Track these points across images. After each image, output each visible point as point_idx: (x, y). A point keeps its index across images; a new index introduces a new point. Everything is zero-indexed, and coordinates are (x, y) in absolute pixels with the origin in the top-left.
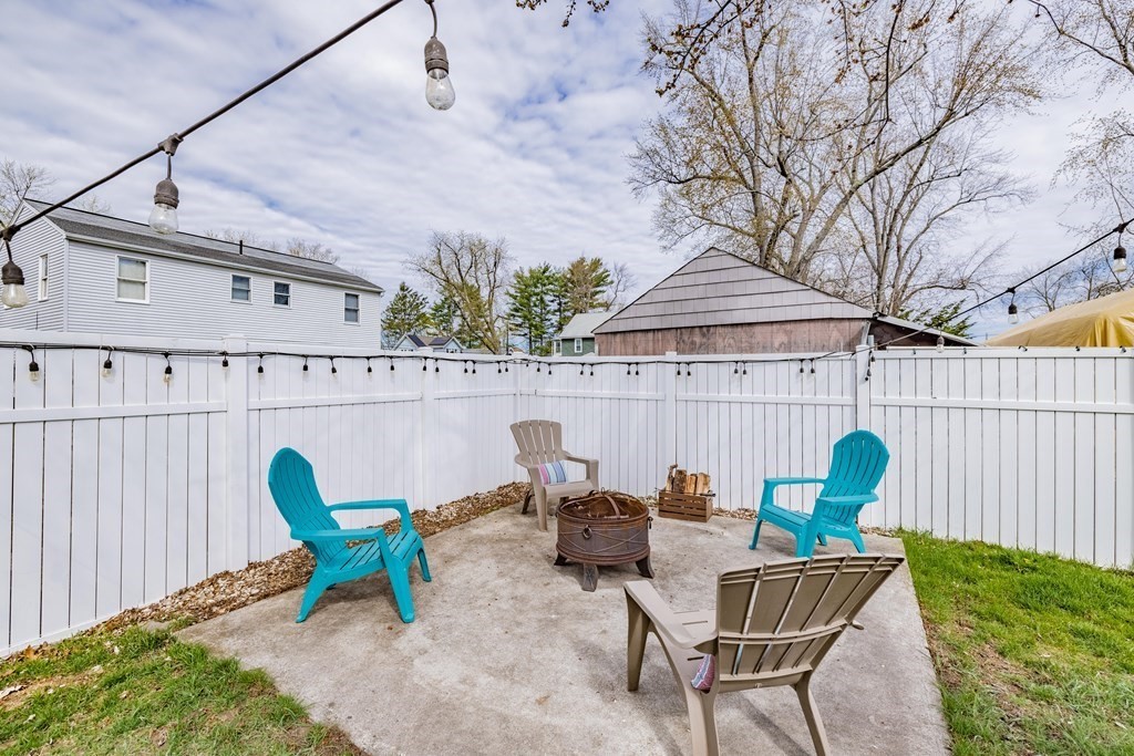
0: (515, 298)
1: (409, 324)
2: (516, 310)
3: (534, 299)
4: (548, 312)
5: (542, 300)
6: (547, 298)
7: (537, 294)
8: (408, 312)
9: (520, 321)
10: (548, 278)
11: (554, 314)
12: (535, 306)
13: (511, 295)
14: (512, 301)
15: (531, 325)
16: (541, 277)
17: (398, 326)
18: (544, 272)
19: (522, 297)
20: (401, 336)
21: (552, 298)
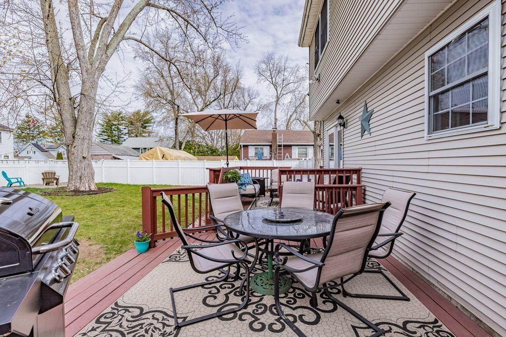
0: (103, 126)
1: (33, 136)
2: (104, 132)
3: (113, 127)
4: (122, 134)
5: (118, 128)
6: (121, 127)
7: (116, 125)
8: (32, 129)
9: (106, 137)
10: (122, 117)
11: (125, 135)
12: (114, 130)
13: (101, 124)
14: (102, 127)
15: (112, 140)
16: (118, 117)
17: (25, 137)
18: (119, 115)
19: (107, 126)
20: (27, 142)
21: (124, 127)
